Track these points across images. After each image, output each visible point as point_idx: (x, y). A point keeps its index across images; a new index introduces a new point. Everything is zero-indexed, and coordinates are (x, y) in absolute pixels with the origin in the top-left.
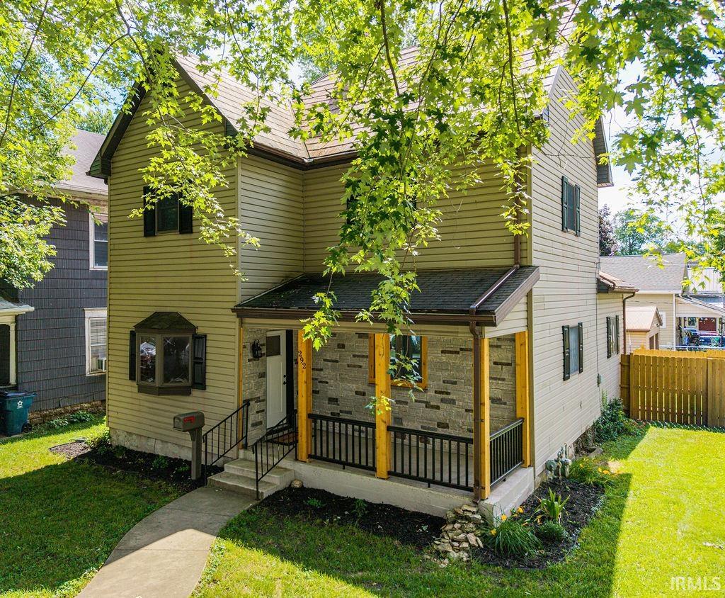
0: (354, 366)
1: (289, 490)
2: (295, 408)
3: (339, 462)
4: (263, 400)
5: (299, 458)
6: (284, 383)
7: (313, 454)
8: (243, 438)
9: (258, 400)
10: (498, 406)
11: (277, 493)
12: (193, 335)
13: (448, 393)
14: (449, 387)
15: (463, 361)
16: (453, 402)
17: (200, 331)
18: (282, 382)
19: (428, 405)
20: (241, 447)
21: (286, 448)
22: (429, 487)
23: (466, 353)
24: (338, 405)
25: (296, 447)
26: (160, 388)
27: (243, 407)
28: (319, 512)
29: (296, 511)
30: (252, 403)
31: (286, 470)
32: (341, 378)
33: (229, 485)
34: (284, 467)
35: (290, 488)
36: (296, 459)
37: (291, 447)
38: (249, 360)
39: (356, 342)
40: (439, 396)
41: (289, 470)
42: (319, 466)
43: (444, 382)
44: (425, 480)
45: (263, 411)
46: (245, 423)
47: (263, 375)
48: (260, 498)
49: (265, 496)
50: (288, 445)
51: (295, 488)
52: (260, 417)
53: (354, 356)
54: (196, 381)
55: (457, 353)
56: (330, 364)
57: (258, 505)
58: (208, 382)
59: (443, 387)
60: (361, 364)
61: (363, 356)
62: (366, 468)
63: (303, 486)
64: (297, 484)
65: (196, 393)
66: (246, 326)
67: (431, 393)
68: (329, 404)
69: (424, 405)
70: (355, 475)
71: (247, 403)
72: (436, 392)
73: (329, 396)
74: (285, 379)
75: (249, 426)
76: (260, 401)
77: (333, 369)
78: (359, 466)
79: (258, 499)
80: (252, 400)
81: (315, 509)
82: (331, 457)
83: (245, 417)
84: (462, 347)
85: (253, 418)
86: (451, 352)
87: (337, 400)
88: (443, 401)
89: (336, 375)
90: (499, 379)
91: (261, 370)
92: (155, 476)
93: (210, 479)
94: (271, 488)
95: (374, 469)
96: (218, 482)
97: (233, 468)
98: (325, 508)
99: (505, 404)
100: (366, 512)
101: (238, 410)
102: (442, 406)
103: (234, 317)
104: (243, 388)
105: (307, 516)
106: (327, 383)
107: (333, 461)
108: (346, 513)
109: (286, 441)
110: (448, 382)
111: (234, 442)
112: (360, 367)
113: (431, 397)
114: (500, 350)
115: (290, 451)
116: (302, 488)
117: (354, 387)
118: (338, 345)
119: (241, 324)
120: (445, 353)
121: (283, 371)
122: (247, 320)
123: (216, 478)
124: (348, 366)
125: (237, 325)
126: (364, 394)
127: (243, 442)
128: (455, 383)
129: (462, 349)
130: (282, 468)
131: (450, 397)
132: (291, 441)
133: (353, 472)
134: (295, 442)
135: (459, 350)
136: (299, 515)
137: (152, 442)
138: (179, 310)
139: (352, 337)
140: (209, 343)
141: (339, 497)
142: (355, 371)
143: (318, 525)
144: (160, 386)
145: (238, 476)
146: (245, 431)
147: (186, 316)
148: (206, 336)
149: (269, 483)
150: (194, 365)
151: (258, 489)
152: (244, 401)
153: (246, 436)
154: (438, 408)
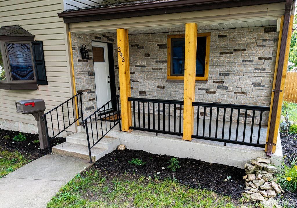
0: (157, 69)
1: (117, 153)
2: (117, 94)
3: (153, 131)
4: (94, 92)
5: (122, 129)
6: (109, 82)
7: (133, 126)
8: (79, 118)
9: (89, 92)
10: (258, 88)
11: (107, 155)
12: (32, 42)
13: (223, 82)
14: (224, 78)
15: (235, 58)
16: (226, 88)
17: (37, 38)
18: (107, 82)
19: (207, 91)
20: (78, 124)
21: (112, 124)
22: (225, 145)
23: (238, 52)
24: (146, 95)
25: (120, 122)
26: (10, 84)
27: (77, 95)
28: (142, 170)
29: (123, 169)
30: (85, 93)
31: (113, 138)
32: (148, 78)
33: (68, 152)
34: (111, 136)
35: (117, 151)
36: (121, 130)
37: (116, 123)
38: (79, 61)
39: (158, 51)
40: (216, 84)
41: (116, 138)
42: (138, 134)
43: (220, 75)
44: (222, 140)
45: (94, 99)
46: (80, 107)
47: (92, 74)
48: (93, 160)
49: (97, 159)
50: (114, 121)
51: (121, 151)
52: (91, 104)
53: (157, 62)
54: (40, 79)
55: (232, 53)
56: (139, 68)
57: (91, 167)
58: (48, 79)
59: (219, 78)
60: (161, 67)
61: (163, 62)
62: (174, 133)
63: (126, 148)
64: (122, 148)
65: (40, 87)
66: (73, 31)
67: (210, 83)
68: (139, 95)
69: (205, 91)
70: (166, 139)
71: (80, 93)
72: (214, 82)
73: (140, 91)
74: (109, 80)
75: (84, 109)
76: (91, 92)
77: (142, 72)
78: (169, 133)
79: (91, 162)
80: (84, 91)
81: (138, 167)
82: (147, 127)
83: (79, 103)
84: (235, 48)
85: (86, 104)
86: (227, 53)
87: (145, 92)
88: (218, 88)
89: (144, 76)
90: (261, 70)
91: (90, 70)
92: (13, 148)
93: (54, 149)
94: (102, 152)
95: (180, 134)
96: (60, 150)
97: (73, 139)
98: (145, 166)
99: (263, 86)
100: (179, 167)
101: (74, 97)
102: (218, 91)
103: (61, 24)
104: (75, 81)
105: (133, 174)
106: (138, 81)
107: (149, 130)
108: (163, 168)
109: (113, 119)
110: (223, 74)
111: (72, 120)
112: (161, 69)
113: (210, 85)
114: (264, 48)
115: (115, 125)
116: (126, 150)
117: (157, 83)
118: (145, 55)
119: (69, 29)
120: (223, 54)
121: (107, 74)
122: (74, 26)
123: (59, 147)
124: (153, 69)
125: (64, 30)
126: (163, 87)
127: (80, 120)
128: (228, 75)
129: (235, 50)
130: (110, 137)
131: (224, 84)
132: (116, 119)
133: (165, 137)
134: (119, 120)
135: (233, 51)
136: (125, 174)
137: (17, 124)
138: (19, 23)
139: (155, 48)
140: (45, 48)
141: (154, 155)
142: (157, 72)
143: (142, 182)
144: (10, 82)
145: (76, 145)
146: (80, 113)
147: (25, 28)
148: (42, 42)
149: (101, 149)
150: (36, 66)
151: (90, 154)
152: (78, 92)
153: (82, 116)
154: (214, 92)
